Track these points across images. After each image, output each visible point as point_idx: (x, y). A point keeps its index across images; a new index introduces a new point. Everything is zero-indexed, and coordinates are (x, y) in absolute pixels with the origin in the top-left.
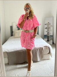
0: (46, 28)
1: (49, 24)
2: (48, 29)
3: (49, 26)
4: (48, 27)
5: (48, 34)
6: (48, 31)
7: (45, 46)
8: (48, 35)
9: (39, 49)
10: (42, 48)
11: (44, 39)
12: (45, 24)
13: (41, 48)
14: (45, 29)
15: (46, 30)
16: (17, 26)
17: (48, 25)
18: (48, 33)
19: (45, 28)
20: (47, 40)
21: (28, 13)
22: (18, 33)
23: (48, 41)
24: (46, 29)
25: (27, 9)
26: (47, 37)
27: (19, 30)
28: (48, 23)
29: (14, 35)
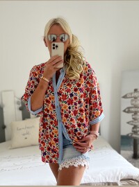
0: (128, 111)
1: (136, 94)
2: (136, 113)
4: (136, 107)
5: (135, 132)
6: (134, 119)
7: (125, 175)
8: (134, 136)
12: (125, 97)
13: (109, 183)
14: (124, 114)
15: (129, 117)
16: (18, 103)
17: (135, 98)
18: (135, 127)
20: (131, 153)
21: (58, 57)
22: (24, 131)
23: (135, 156)
24: (129, 112)
25: (54, 40)
26: (132, 143)
27: (27, 121)
28: (136, 90)
29: (10, 139)
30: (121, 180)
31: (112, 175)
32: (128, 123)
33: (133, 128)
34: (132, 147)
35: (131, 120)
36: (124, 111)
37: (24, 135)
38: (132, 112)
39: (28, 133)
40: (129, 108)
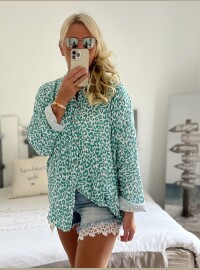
0: (176, 149)
2: (187, 153)
3: (192, 139)
4: (187, 144)
5: (186, 180)
6: (186, 161)
7: (172, 243)
8: (184, 184)
9: (142, 260)
10: (159, 256)
11: (167, 206)
12: (173, 130)
13: (150, 254)
14: (170, 154)
15: (177, 158)
16: (23, 133)
17: (188, 132)
18: (186, 172)
19: (170, 146)
20: (179, 208)
22: (31, 174)
23: (185, 214)
24: (177, 151)
26: (181, 194)
28: (188, 121)
30: (167, 249)
31: (154, 241)
32: (176, 166)
33: (184, 174)
34: (181, 200)
35: (181, 162)
36: (172, 150)
37: (30, 179)
38: (182, 151)
39: (36, 177)
40: (178, 146)
